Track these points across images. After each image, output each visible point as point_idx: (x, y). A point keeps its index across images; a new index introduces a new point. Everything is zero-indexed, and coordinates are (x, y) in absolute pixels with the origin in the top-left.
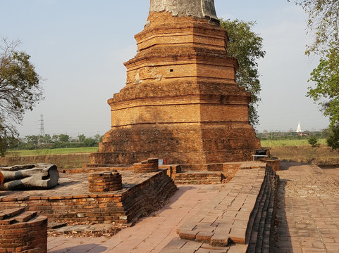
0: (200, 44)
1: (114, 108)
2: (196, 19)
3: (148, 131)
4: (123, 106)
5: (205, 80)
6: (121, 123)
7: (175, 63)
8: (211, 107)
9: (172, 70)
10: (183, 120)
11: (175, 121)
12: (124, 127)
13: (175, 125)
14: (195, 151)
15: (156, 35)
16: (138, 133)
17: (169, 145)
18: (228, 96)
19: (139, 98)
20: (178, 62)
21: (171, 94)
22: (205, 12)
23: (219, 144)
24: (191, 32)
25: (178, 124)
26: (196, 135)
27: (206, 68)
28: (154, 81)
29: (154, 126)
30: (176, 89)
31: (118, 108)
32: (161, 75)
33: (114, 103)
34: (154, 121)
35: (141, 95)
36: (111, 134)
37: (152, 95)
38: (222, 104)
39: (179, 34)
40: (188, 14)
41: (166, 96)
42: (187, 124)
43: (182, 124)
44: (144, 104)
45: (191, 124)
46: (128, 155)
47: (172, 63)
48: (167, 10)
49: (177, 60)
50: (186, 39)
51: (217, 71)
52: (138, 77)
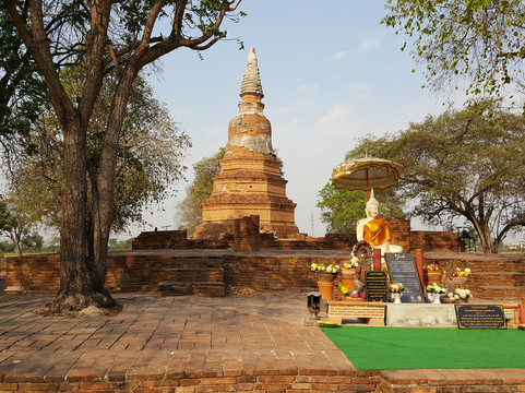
0: (267, 170)
1: (205, 209)
2: (264, 154)
4: (215, 208)
5: (271, 194)
6: (213, 219)
7: (253, 182)
8: (276, 212)
9: (251, 187)
15: (239, 162)
18: (286, 205)
19: (231, 203)
20: (255, 182)
21: (253, 202)
22: (269, 150)
24: (262, 163)
27: (272, 187)
28: (239, 193)
30: (255, 199)
32: (243, 189)
33: (206, 205)
35: (233, 201)
36: (204, 227)
37: (240, 202)
38: (282, 210)
39: (255, 163)
40: (259, 151)
41: (249, 203)
44: (234, 207)
47: (251, 182)
48: (245, 146)
49: (255, 180)
50: (259, 167)
51: (277, 189)
52: (224, 189)
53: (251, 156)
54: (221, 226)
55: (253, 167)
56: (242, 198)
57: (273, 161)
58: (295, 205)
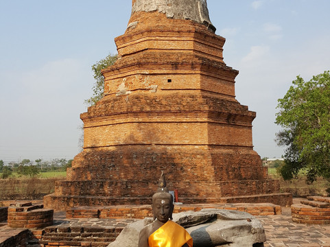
0: (200, 52)
1: (89, 124)
2: (194, 23)
3: (142, 154)
4: (104, 122)
5: (209, 95)
6: (101, 144)
7: (174, 72)
8: (218, 128)
9: (169, 81)
10: (187, 142)
11: (176, 142)
12: (105, 148)
13: (176, 147)
14: (206, 180)
15: (148, 38)
16: (129, 157)
17: (171, 172)
18: (236, 115)
19: (131, 112)
20: (178, 71)
21: (173, 109)
22: (203, 17)
23: (230, 173)
24: (191, 37)
25: (180, 147)
26: (205, 161)
27: (210, 81)
28: (147, 92)
29: (149, 148)
30: (178, 104)
31: (95, 124)
32: (155, 86)
33: (90, 118)
34: (149, 142)
35: (135, 109)
36: (85, 157)
37: (148, 109)
38: (229, 124)
39: (176, 39)
40: (185, 17)
41: (166, 112)
42: (191, 147)
43: (184, 147)
44: (136, 120)
45: (196, 147)
46: (119, 185)
47: (171, 72)
48: (160, 10)
49: (177, 68)
50: (185, 45)
51: (219, 86)
52: (122, 87)
53: (169, 25)
54: (112, 156)
55: (173, 45)
56: (152, 101)
57: (208, 37)
58: (253, 116)
